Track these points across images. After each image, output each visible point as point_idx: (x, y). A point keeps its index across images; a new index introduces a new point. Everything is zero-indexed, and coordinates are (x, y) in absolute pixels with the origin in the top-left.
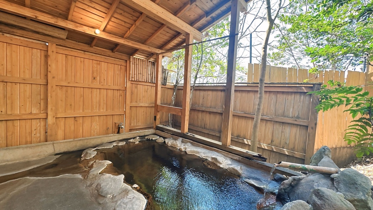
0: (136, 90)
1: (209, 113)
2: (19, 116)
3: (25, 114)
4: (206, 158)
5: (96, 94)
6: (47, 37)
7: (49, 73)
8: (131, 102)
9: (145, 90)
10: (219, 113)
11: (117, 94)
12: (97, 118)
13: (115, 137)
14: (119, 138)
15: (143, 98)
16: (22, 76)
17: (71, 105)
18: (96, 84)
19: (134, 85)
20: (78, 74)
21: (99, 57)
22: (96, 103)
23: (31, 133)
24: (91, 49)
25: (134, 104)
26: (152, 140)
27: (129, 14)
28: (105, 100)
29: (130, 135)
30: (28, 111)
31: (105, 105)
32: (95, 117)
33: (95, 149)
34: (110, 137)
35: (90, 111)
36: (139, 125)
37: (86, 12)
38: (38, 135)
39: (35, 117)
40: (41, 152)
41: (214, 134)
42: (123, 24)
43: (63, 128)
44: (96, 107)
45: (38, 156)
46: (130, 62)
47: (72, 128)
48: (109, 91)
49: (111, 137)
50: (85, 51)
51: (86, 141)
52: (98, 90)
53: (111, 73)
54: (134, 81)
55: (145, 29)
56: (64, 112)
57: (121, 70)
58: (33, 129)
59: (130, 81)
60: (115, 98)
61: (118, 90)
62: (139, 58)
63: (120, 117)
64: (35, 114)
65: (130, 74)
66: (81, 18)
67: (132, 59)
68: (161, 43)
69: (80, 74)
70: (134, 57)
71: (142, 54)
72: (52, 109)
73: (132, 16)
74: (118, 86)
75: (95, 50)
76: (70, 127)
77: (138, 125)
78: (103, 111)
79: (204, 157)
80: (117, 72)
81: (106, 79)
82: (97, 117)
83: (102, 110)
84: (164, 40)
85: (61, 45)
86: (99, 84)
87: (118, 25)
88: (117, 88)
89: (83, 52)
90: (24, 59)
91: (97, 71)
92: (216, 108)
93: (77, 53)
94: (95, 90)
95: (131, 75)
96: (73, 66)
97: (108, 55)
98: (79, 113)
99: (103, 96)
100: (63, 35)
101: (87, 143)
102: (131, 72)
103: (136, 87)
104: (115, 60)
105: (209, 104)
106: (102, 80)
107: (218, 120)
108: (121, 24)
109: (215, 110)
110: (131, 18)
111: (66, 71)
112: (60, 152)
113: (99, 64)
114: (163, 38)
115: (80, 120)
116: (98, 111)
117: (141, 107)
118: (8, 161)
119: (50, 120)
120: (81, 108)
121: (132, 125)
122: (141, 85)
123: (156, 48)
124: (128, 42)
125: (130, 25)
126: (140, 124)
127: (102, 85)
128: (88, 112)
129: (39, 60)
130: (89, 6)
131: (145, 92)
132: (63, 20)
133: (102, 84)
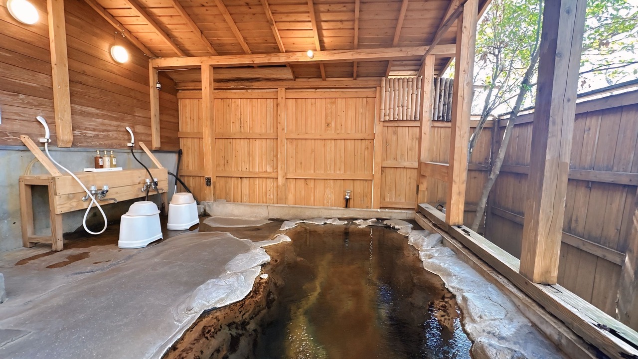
0: (394, 138)
1: (587, 187)
2: (256, 173)
3: (261, 172)
4: (455, 293)
5: (331, 147)
6: (278, 82)
7: (279, 124)
8: (385, 159)
9: (414, 136)
10: (625, 186)
11: (361, 145)
12: (332, 183)
13: (338, 212)
14: (344, 215)
15: (410, 152)
16: (259, 132)
17: (301, 163)
18: (331, 133)
19: (390, 129)
20: (309, 121)
21: (333, 93)
22: (331, 161)
23: (266, 193)
24: (324, 84)
25: (390, 163)
26: (393, 228)
27: (339, 5)
28: (343, 155)
29: (362, 213)
30: (264, 170)
31: (343, 164)
32: (329, 181)
33: (302, 221)
34: (330, 211)
35: (323, 172)
36: (401, 201)
37: (293, 33)
38: (272, 196)
39: (268, 176)
40: (257, 213)
41: (599, 253)
42: (339, 25)
43: (293, 191)
44: (330, 167)
45: (256, 217)
46: (381, 88)
47: (303, 192)
48: (349, 142)
49: (332, 211)
50: (316, 89)
51: (299, 210)
52: (333, 142)
53: (351, 113)
54: (389, 121)
55: (377, 17)
56: (294, 172)
57: (368, 106)
58: (268, 190)
59: (382, 123)
60: (358, 153)
61: (362, 139)
62: (398, 77)
63: (366, 183)
64: (270, 173)
65: (380, 110)
66: (294, 44)
67: (384, 84)
68: (427, 30)
69: (311, 121)
70: (389, 77)
71: (404, 69)
72: (281, 167)
73: (344, 5)
74: (361, 132)
75: (328, 83)
76: (300, 192)
77: (398, 201)
78: (340, 174)
79: (453, 288)
80: (361, 111)
81: (343, 124)
82: (332, 181)
83: (338, 172)
84: (429, 22)
85: (290, 87)
86: (334, 132)
87: (336, 31)
88: (359, 136)
89: (314, 90)
90: (261, 113)
91: (331, 113)
92: (615, 169)
93: (307, 93)
94: (330, 141)
95: (383, 111)
96: (304, 113)
97: (345, 86)
98: (310, 174)
99: (340, 151)
100: (287, 74)
101: (300, 212)
102: (383, 107)
103: (395, 133)
104: (356, 92)
105: (589, 158)
106: (339, 127)
107: (618, 211)
108: (339, 27)
109: (607, 177)
110: (345, 9)
111: (297, 119)
112: (273, 218)
113: (334, 103)
114: (425, 19)
115: (311, 184)
116: (333, 172)
117: (405, 170)
118: (235, 216)
119: (281, 181)
120: (312, 168)
121: (387, 200)
122: (404, 128)
123: (417, 46)
124: (359, 53)
125: (351, 23)
126: (403, 200)
127: (338, 134)
128: (321, 173)
129: (272, 110)
130: (290, 22)
131: (415, 139)
132: (276, 55)
133: (338, 132)
